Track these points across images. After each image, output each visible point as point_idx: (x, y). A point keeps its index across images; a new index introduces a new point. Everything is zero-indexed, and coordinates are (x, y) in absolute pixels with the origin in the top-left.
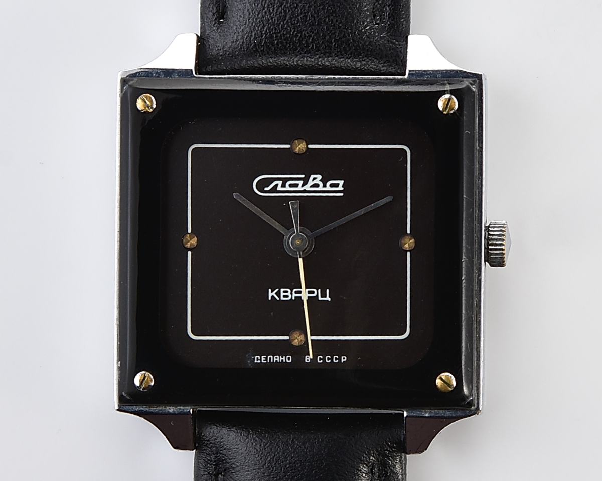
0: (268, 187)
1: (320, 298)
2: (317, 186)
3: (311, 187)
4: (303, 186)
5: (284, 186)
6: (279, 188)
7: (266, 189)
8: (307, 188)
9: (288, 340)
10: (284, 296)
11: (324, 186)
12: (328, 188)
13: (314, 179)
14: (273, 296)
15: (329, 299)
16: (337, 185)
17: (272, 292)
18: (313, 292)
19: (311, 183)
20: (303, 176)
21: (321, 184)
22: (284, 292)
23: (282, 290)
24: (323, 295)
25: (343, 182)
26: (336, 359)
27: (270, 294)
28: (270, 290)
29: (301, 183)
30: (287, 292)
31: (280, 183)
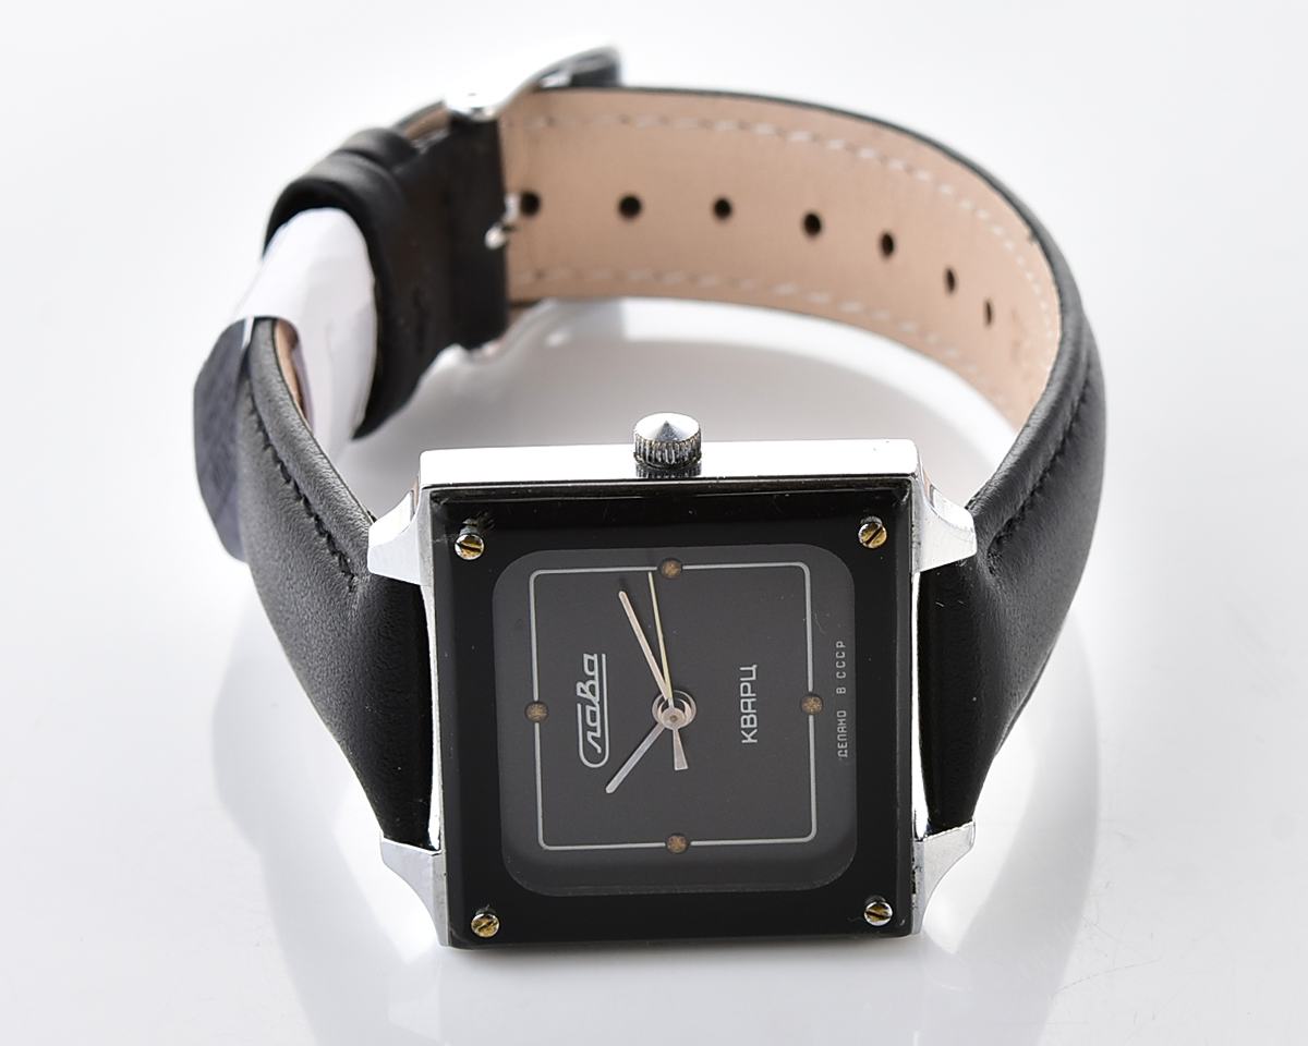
0: (596, 749)
1: (754, 678)
2: (592, 688)
3: (594, 695)
4: (594, 706)
5: (594, 730)
6: (598, 735)
7: (599, 751)
8: (596, 700)
9: (815, 718)
10: (752, 723)
11: (593, 678)
12: (596, 673)
13: (583, 691)
14: (752, 738)
15: (755, 666)
16: (591, 662)
17: (746, 739)
18: (745, 687)
19: (589, 695)
20: (579, 706)
21: (590, 682)
22: (745, 723)
23: (743, 726)
24: (750, 674)
25: (585, 655)
26: (841, 654)
27: (750, 740)
28: (744, 741)
29: (589, 708)
30: (745, 720)
31: (590, 734)
